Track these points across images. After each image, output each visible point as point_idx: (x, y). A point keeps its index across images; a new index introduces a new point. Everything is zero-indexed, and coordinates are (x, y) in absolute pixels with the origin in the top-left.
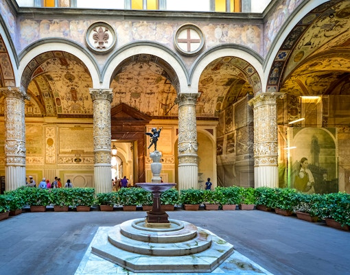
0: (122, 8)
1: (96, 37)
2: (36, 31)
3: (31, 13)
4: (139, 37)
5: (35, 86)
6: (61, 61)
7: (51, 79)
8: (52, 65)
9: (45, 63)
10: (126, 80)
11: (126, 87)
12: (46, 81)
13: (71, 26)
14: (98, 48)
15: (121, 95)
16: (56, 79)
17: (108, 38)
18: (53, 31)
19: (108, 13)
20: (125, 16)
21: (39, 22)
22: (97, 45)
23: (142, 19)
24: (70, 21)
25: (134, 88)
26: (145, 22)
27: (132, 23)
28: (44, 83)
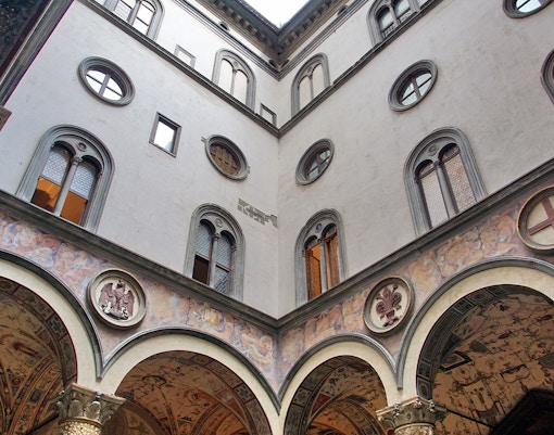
0: (414, 239)
1: (380, 309)
2: (301, 342)
3: (293, 320)
4: (452, 268)
5: (347, 421)
6: (354, 367)
7: (362, 400)
8: (342, 380)
9: (327, 384)
10: (501, 342)
11: (516, 353)
12: (358, 406)
13: (344, 310)
14: (386, 325)
15: (515, 374)
16: (369, 396)
17: (400, 300)
18: (321, 330)
19: (390, 261)
20: (419, 249)
21: (303, 326)
22: (385, 320)
23: (449, 237)
24: (341, 304)
25: (534, 348)
26: (457, 238)
27: (436, 251)
28: (355, 410)
